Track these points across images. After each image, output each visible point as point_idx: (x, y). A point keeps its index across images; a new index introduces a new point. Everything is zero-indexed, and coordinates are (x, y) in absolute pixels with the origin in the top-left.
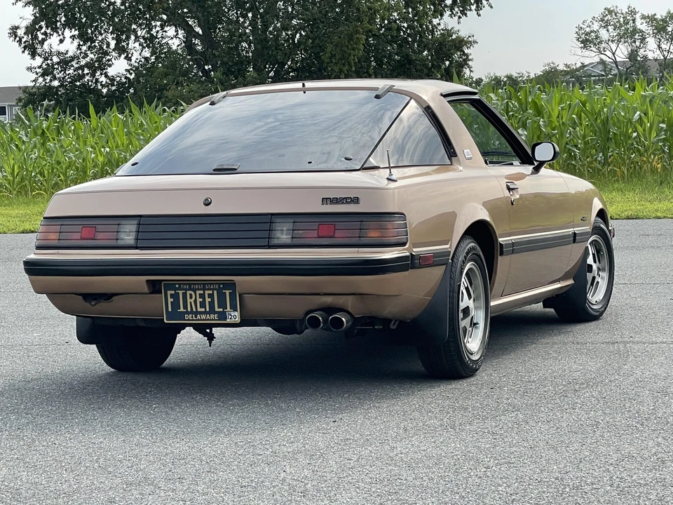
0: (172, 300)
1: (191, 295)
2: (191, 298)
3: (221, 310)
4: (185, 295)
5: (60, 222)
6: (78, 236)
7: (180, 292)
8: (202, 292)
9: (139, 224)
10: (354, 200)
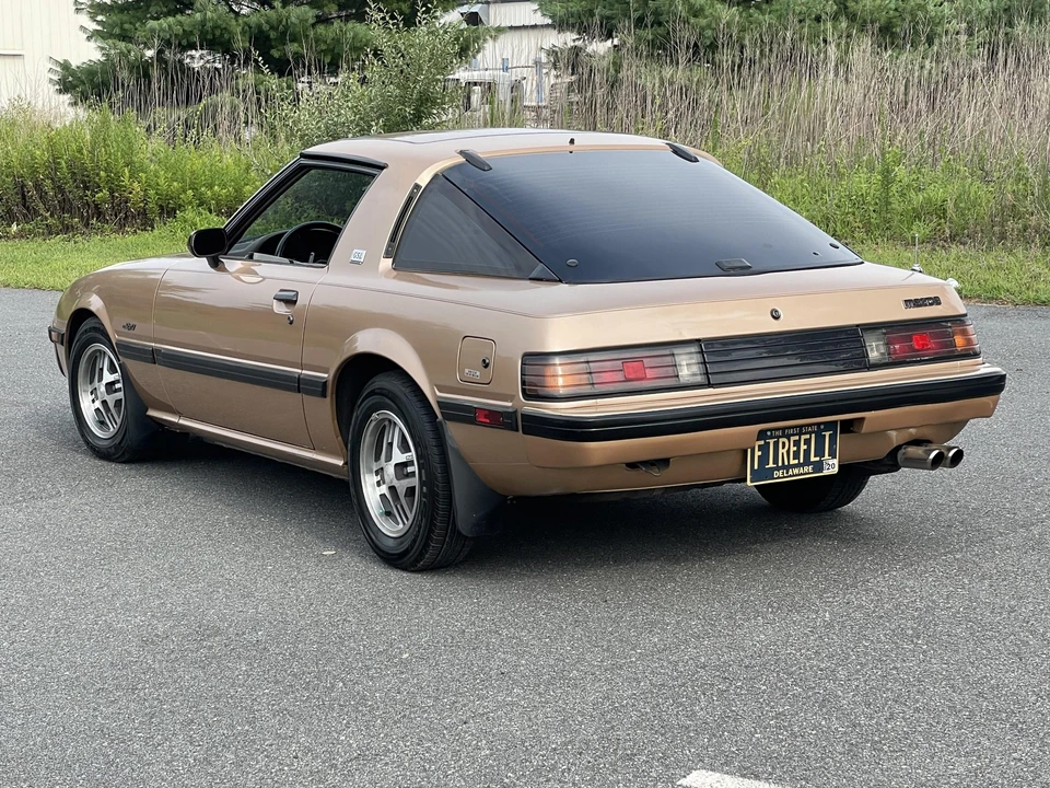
0: (760, 453)
1: (784, 443)
2: (783, 447)
3: (818, 459)
4: (776, 444)
5: (583, 358)
6: (620, 376)
7: (772, 441)
8: (797, 438)
9: (702, 352)
10: (936, 301)
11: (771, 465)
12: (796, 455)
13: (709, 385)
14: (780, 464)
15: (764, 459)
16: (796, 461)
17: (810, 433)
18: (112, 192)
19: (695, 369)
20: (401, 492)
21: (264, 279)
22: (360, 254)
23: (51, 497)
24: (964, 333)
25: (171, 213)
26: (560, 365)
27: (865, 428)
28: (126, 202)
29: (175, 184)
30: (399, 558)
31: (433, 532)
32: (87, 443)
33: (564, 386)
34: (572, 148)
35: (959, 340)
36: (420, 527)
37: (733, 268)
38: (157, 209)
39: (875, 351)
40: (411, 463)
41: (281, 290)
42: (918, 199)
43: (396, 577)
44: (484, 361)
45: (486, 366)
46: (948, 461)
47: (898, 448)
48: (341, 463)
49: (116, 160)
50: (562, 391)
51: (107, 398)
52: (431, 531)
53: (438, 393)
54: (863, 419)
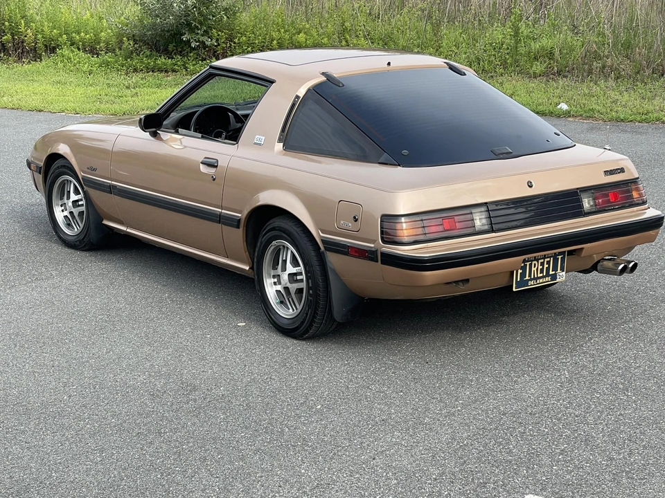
0: (521, 271)
1: (535, 264)
2: (535, 267)
3: (554, 272)
4: (531, 265)
5: (419, 218)
6: (441, 228)
7: (528, 264)
8: (542, 261)
9: (488, 211)
10: (622, 170)
11: (527, 278)
12: (542, 271)
13: (493, 231)
14: (532, 277)
15: (523, 275)
16: (542, 275)
17: (550, 257)
18: (13, 35)
19: (484, 221)
20: (293, 291)
21: (185, 147)
22: (260, 138)
23: (48, 278)
24: (637, 189)
25: (53, 50)
26: (405, 222)
27: (584, 254)
28: (22, 43)
29: (55, 31)
30: (291, 331)
31: (316, 318)
32: (60, 238)
33: (407, 236)
34: (389, 68)
35: (635, 194)
36: (307, 314)
37: (502, 154)
38: (44, 48)
39: (587, 203)
40: (301, 274)
41: (206, 158)
42: (535, 46)
43: (289, 342)
44: (355, 217)
45: (356, 220)
46: (629, 270)
47: (599, 262)
48: (247, 268)
49: (16, 15)
50: (406, 239)
51: (73, 210)
52: (314, 317)
53: (321, 234)
54: (582, 249)
